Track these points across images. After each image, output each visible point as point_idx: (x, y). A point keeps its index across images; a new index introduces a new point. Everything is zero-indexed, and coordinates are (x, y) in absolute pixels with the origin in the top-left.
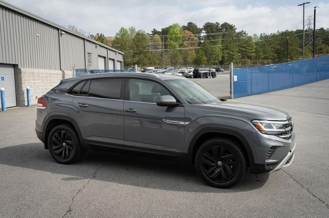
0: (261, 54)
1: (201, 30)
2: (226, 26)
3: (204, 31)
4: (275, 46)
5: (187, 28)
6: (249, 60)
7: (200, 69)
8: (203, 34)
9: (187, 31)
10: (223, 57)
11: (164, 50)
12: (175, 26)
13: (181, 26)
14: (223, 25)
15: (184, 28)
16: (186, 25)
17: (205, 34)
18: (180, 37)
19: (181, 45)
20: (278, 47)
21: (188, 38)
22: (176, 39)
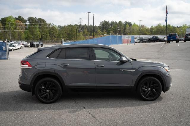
0: (61, 35)
1: (27, 21)
2: (40, 20)
3: (28, 22)
4: (67, 31)
5: (17, 19)
6: (55, 38)
7: (34, 42)
8: (28, 23)
9: (18, 21)
10: (42, 36)
11: (4, 31)
12: (10, 17)
13: (14, 17)
14: (39, 19)
15: (16, 19)
16: (17, 17)
17: (29, 23)
18: (14, 24)
19: (15, 28)
20: (69, 32)
21: (19, 25)
22: (12, 25)
